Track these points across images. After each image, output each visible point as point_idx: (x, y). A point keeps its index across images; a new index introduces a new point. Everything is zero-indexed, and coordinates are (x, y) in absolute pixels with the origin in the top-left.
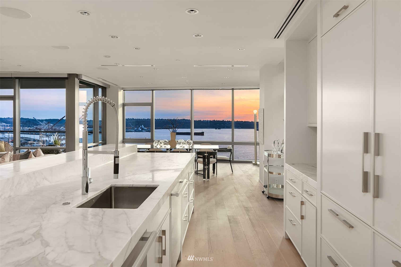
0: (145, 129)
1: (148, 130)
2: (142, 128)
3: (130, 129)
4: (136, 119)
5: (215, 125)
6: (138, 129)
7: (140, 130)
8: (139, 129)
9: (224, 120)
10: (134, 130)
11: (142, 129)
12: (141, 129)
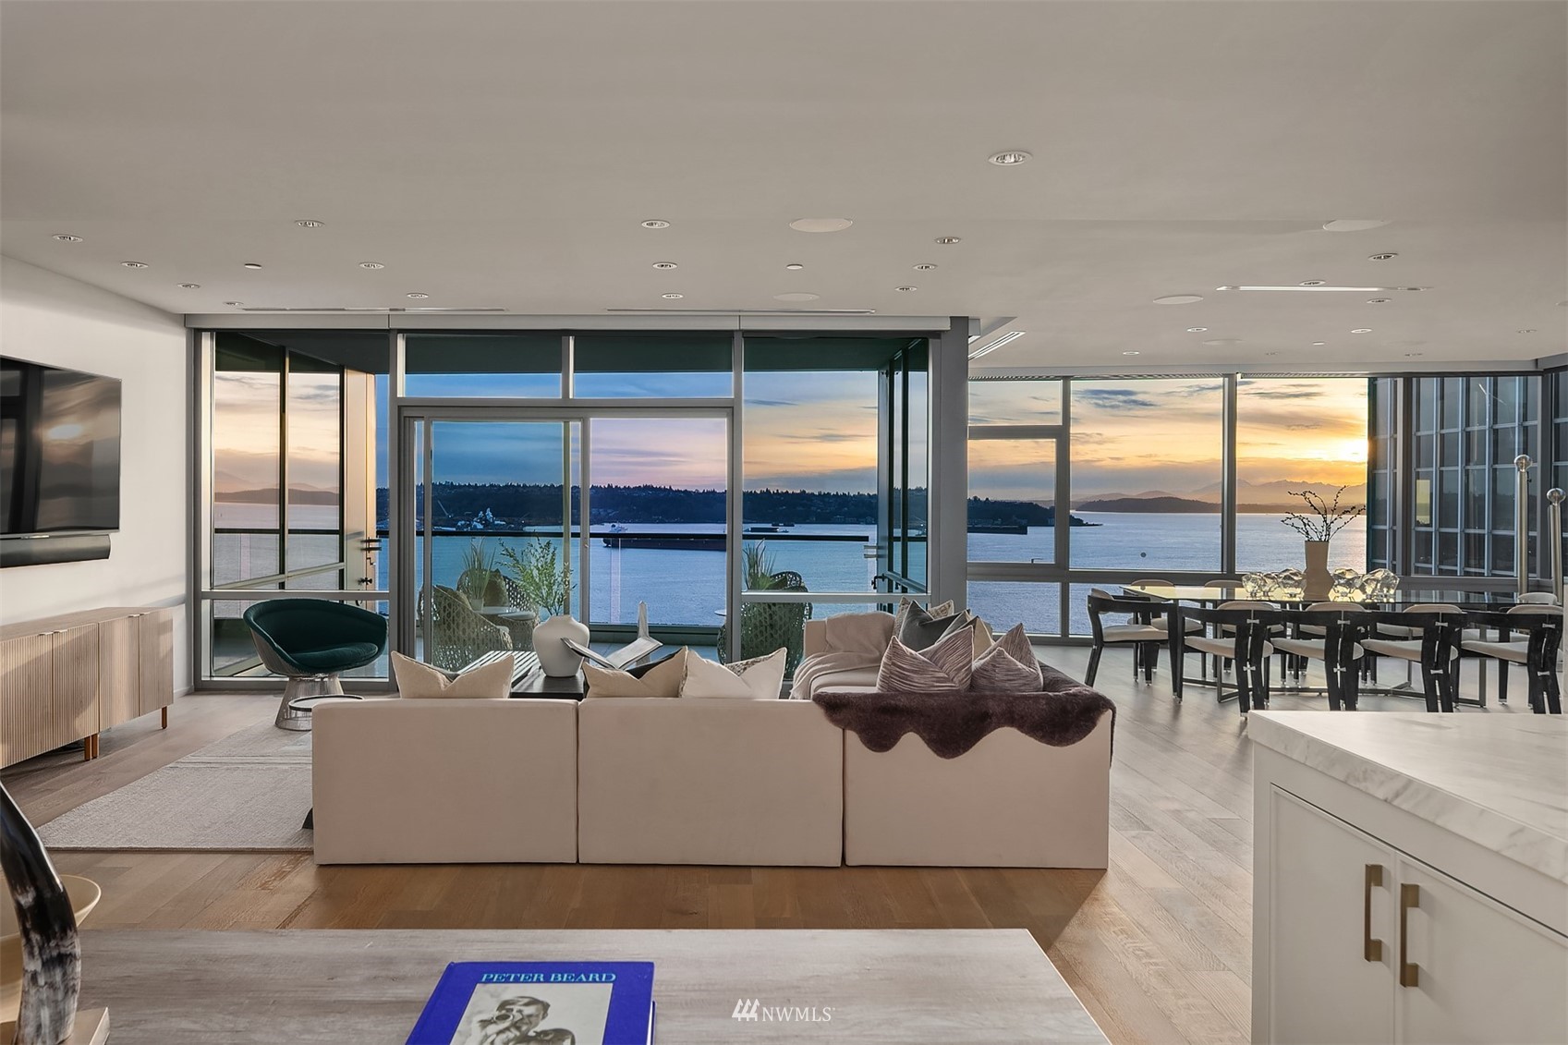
0: (498, 525)
1: (510, 528)
2: (486, 520)
3: (441, 523)
4: (460, 486)
5: (770, 511)
6: (470, 525)
7: (480, 526)
8: (475, 526)
9: (804, 492)
10: (454, 529)
11: (486, 523)
12: (480, 522)
